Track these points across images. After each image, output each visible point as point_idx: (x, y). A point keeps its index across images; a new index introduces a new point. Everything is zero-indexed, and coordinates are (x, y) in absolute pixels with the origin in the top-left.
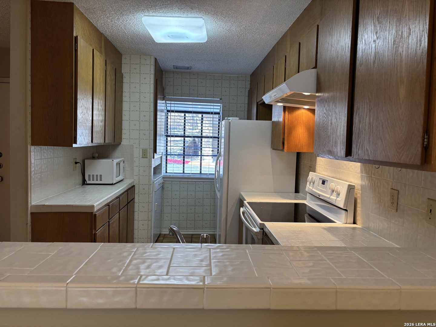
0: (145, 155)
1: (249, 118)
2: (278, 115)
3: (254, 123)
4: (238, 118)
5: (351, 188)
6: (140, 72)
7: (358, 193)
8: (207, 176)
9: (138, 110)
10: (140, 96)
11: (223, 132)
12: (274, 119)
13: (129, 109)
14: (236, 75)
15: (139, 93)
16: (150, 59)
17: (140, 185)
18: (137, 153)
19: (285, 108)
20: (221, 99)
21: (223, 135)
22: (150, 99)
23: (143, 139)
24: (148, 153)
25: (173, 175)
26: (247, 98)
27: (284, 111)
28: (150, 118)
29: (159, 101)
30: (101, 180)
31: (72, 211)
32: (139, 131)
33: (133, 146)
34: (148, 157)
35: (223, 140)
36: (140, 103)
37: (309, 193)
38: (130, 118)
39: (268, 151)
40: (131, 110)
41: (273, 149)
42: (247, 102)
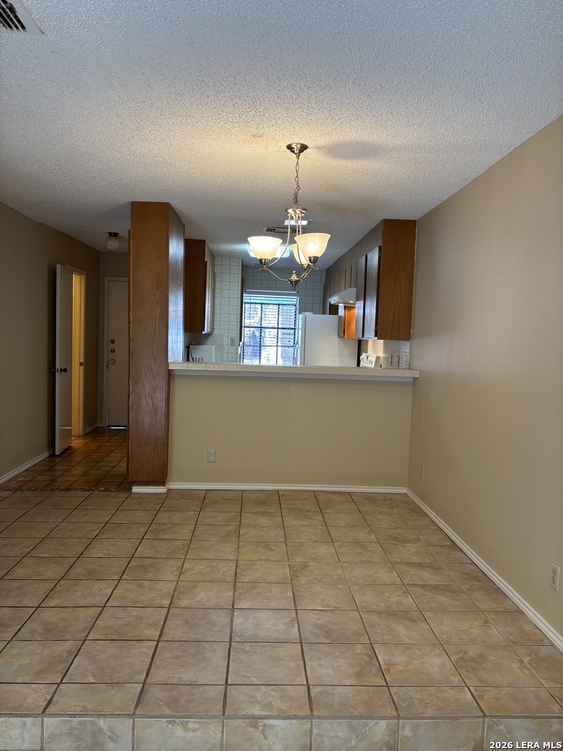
0: (233, 342)
1: (324, 313)
2: (341, 312)
3: (327, 316)
4: (313, 313)
5: (378, 358)
7: (382, 361)
11: (300, 323)
12: (340, 314)
18: (226, 341)
19: (345, 307)
20: (297, 292)
21: (300, 326)
22: (237, 293)
24: (236, 341)
26: (322, 291)
27: (345, 309)
29: (244, 295)
34: (236, 344)
35: (300, 331)
39: (335, 338)
41: (338, 337)
42: (322, 295)
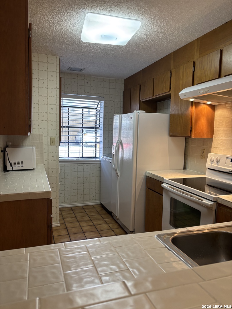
0: (53, 142)
4: (144, 111)
6: (47, 70)
8: (91, 159)
9: (46, 103)
10: (48, 91)
13: (38, 103)
14: (113, 79)
15: (47, 89)
16: (56, 59)
17: (49, 169)
18: (46, 141)
19: (192, 103)
20: (102, 97)
22: (57, 94)
23: (51, 129)
24: (56, 141)
25: (65, 159)
26: (122, 97)
27: (192, 105)
28: (57, 110)
30: (22, 166)
31: (29, 199)
32: (47, 122)
33: (42, 135)
34: (56, 144)
36: (48, 97)
37: (209, 169)
38: (39, 111)
40: (40, 103)
41: (171, 136)
42: (122, 100)
